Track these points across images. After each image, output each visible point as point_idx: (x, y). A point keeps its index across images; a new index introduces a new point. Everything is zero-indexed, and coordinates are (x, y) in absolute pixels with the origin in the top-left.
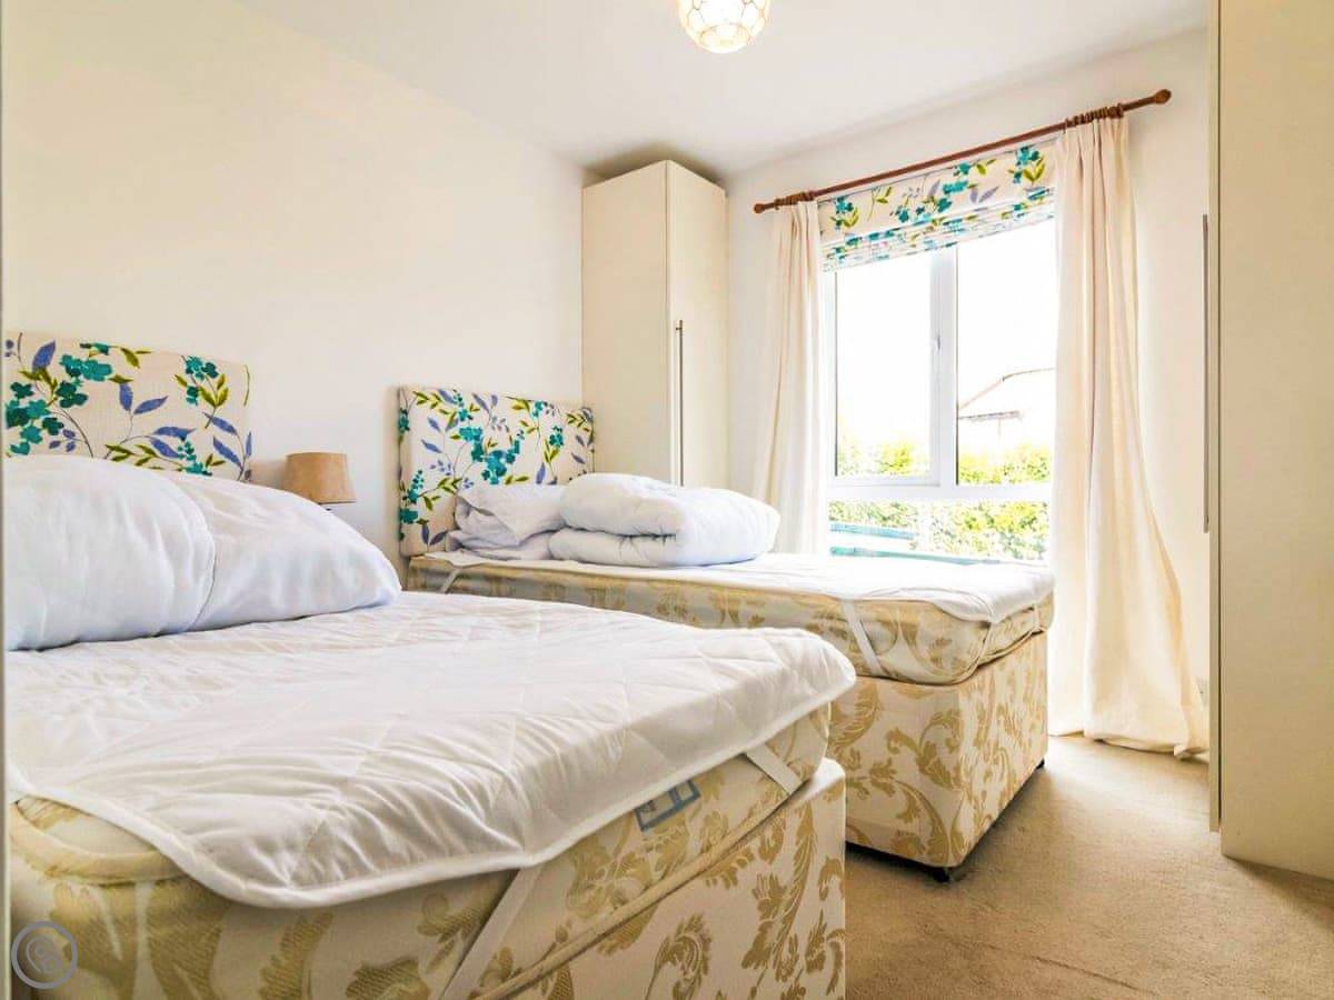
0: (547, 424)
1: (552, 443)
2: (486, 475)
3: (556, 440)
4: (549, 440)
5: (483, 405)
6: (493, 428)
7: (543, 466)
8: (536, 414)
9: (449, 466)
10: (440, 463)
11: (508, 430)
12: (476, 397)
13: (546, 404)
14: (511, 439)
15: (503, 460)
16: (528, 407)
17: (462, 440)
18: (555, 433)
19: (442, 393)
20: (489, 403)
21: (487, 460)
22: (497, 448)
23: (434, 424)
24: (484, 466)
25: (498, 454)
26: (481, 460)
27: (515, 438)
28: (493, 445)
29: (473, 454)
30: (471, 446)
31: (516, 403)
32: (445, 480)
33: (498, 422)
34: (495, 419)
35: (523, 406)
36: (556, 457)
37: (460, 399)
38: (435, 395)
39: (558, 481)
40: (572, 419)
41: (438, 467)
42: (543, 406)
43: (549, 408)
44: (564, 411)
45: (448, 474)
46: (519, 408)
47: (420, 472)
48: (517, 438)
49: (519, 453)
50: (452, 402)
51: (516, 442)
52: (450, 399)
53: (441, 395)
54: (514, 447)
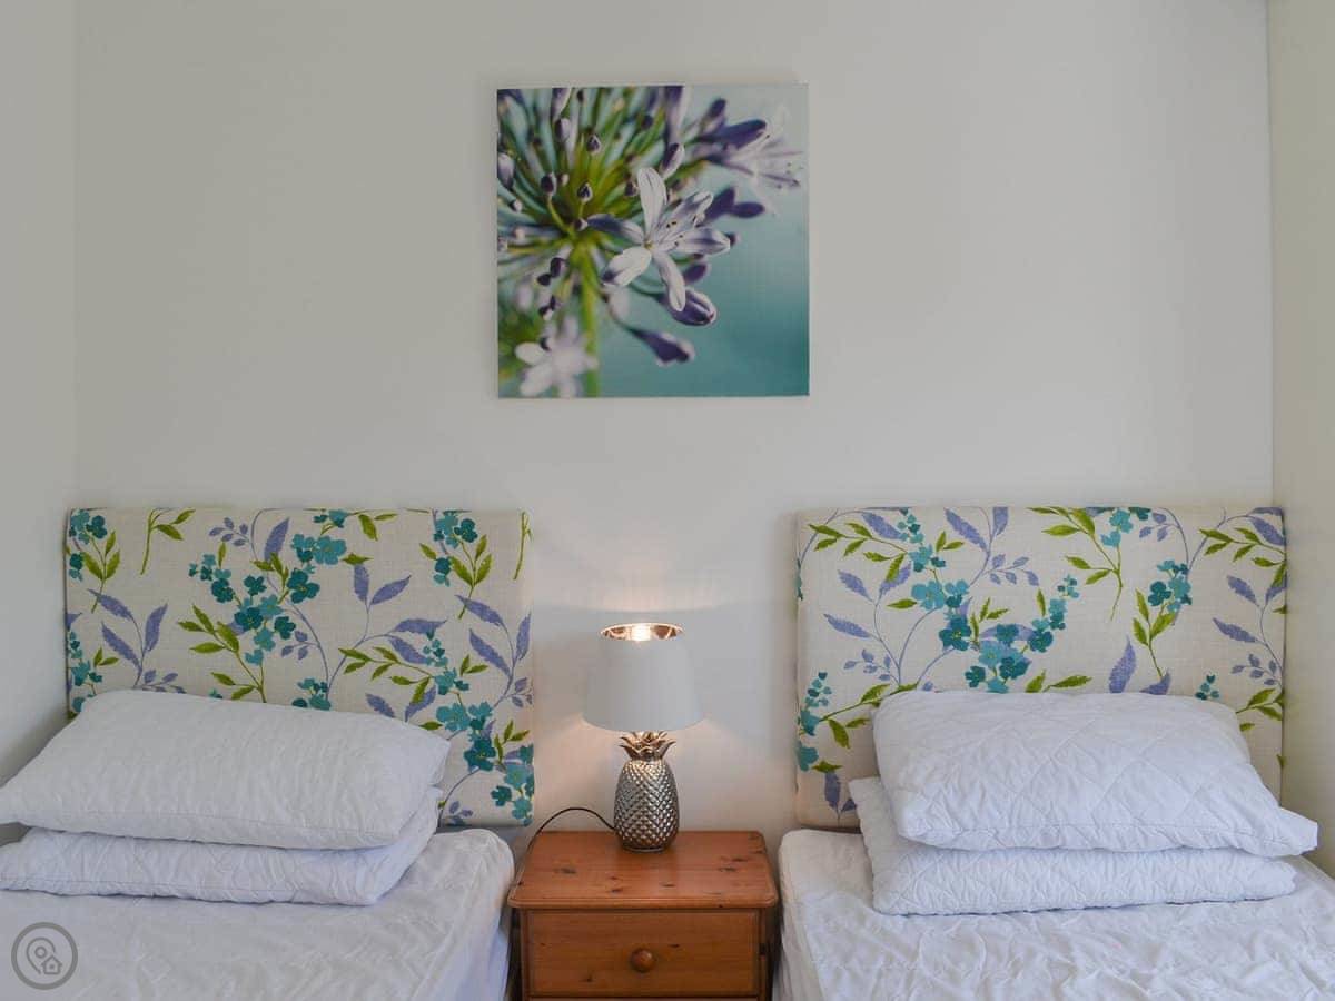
0: (1142, 559)
1: (1155, 600)
2: (975, 676)
3: (1167, 594)
4: (1147, 593)
5: (970, 533)
6: (996, 580)
7: (1130, 651)
8: (1113, 541)
9: (887, 662)
10: (867, 657)
11: (1033, 579)
12: (953, 518)
13: (1142, 513)
14: (1041, 599)
15: (1019, 645)
16: (1091, 527)
17: (918, 610)
18: (1165, 578)
19: (873, 519)
20: (983, 527)
21: (976, 645)
22: (1004, 620)
23: (853, 583)
24: (971, 658)
25: (1007, 633)
26: (963, 646)
27: (1051, 595)
28: (994, 616)
29: (944, 635)
30: (940, 619)
31: (1061, 521)
32: (879, 688)
33: (1007, 564)
34: (999, 560)
35: (1075, 523)
36: (1168, 629)
37: (915, 528)
38: (855, 526)
39: (1172, 684)
40: (1218, 539)
41: (863, 664)
42: (1134, 518)
43: (1150, 522)
44: (1194, 526)
45: (884, 677)
46: (1068, 531)
47: (823, 676)
48: (1058, 596)
49: (1062, 627)
50: (895, 535)
51: (1054, 604)
52: (891, 529)
53: (870, 523)
54: (1048, 615)
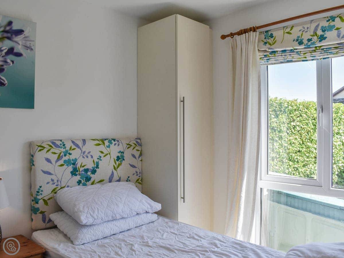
0: (115, 150)
1: (118, 160)
2: (79, 182)
3: (120, 158)
4: (116, 158)
5: (77, 146)
6: (84, 157)
7: (113, 172)
8: (109, 147)
9: (58, 181)
10: (52, 180)
11: (92, 157)
12: (73, 142)
13: (114, 140)
14: (94, 161)
15: (89, 173)
16: (104, 143)
17: (65, 167)
18: (119, 155)
19: (54, 143)
20: (80, 144)
21: (79, 174)
22: (85, 167)
23: (48, 160)
24: (78, 178)
25: (86, 171)
26: (76, 175)
28: (83, 167)
29: (71, 172)
30: (70, 168)
31: (97, 142)
32: (56, 188)
33: (86, 153)
34: (84, 152)
35: (101, 143)
36: (120, 167)
37: (64, 145)
38: (48, 145)
39: (122, 179)
40: (129, 146)
41: (51, 182)
42: (113, 141)
43: (116, 142)
44: (125, 142)
45: (57, 185)
46: (99, 145)
47: (41, 187)
48: (97, 160)
49: (98, 168)
50: (59, 147)
51: (96, 162)
52: (58, 145)
53: (53, 144)
54: (95, 165)
